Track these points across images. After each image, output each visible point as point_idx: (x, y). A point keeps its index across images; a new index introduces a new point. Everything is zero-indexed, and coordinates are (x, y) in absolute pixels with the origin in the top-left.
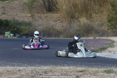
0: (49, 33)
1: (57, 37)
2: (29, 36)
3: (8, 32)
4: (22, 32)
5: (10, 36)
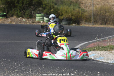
0: (104, 18)
2: (72, 22)
3: (40, 15)
4: (62, 14)
5: (43, 21)
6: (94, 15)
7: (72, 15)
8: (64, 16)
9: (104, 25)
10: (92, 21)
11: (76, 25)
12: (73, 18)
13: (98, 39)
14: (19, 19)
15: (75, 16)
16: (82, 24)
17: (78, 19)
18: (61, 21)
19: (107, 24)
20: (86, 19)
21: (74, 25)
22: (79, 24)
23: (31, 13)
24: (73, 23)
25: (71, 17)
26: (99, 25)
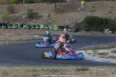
5: (109, 33)
14: (95, 32)
23: (102, 28)
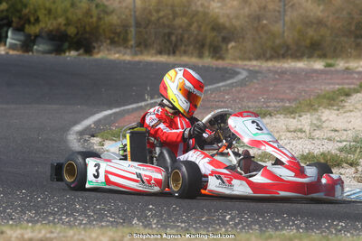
0: (170, 34)
1: (207, 53)
2: (66, 45)
4: (37, 20)
6: (138, 25)
7: (68, 24)
8: (42, 25)
9: (169, 54)
10: (132, 43)
11: (79, 55)
12: (69, 33)
13: (149, 101)
15: (77, 27)
16: (98, 53)
17: (87, 36)
18: (34, 42)
19: (177, 52)
20: (112, 36)
21: (73, 53)
22: (89, 51)
24: (70, 49)
25: (63, 28)
26: (152, 56)
